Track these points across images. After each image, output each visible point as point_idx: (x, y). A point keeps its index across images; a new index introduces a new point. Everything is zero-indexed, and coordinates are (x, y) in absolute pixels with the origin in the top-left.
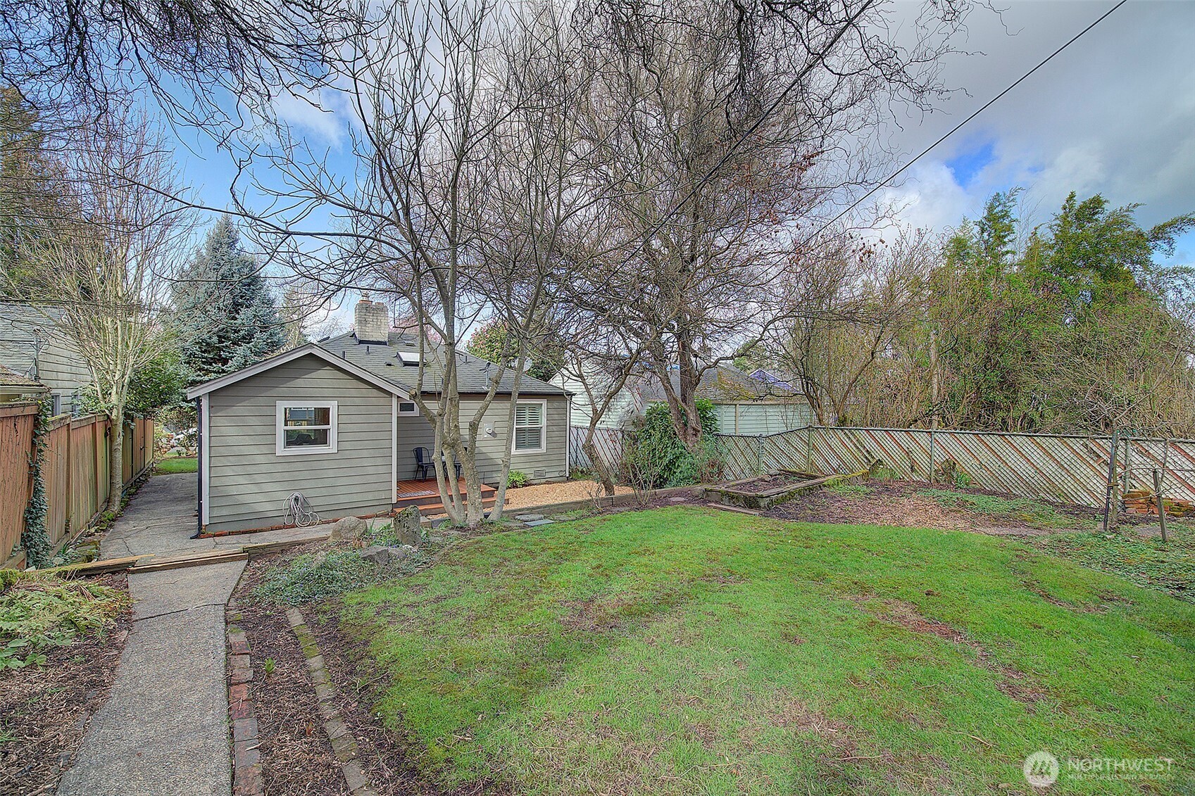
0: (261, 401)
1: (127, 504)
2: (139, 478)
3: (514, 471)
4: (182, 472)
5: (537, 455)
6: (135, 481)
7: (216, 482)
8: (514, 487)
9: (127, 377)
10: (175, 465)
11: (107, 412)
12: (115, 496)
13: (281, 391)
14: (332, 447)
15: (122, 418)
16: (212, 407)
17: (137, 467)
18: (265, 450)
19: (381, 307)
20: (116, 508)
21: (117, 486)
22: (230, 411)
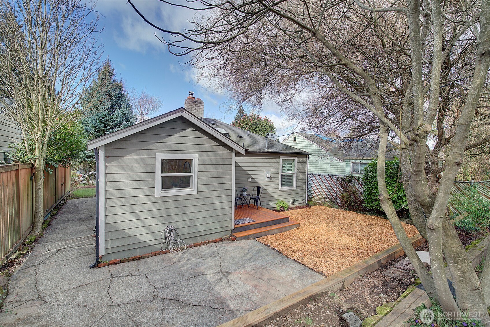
0: (144, 153)
1: (49, 224)
2: (60, 202)
3: (280, 200)
4: (85, 197)
5: (290, 190)
6: (57, 205)
7: (110, 220)
8: (282, 210)
9: (47, 137)
10: (82, 192)
11: (32, 162)
12: (38, 222)
13: (159, 145)
14: (193, 190)
15: (43, 166)
16: (108, 157)
17: (59, 195)
18: (147, 192)
19: (199, 101)
20: (38, 230)
21: (40, 215)
22: (122, 161)
